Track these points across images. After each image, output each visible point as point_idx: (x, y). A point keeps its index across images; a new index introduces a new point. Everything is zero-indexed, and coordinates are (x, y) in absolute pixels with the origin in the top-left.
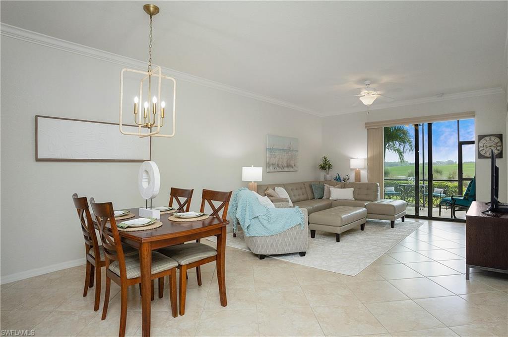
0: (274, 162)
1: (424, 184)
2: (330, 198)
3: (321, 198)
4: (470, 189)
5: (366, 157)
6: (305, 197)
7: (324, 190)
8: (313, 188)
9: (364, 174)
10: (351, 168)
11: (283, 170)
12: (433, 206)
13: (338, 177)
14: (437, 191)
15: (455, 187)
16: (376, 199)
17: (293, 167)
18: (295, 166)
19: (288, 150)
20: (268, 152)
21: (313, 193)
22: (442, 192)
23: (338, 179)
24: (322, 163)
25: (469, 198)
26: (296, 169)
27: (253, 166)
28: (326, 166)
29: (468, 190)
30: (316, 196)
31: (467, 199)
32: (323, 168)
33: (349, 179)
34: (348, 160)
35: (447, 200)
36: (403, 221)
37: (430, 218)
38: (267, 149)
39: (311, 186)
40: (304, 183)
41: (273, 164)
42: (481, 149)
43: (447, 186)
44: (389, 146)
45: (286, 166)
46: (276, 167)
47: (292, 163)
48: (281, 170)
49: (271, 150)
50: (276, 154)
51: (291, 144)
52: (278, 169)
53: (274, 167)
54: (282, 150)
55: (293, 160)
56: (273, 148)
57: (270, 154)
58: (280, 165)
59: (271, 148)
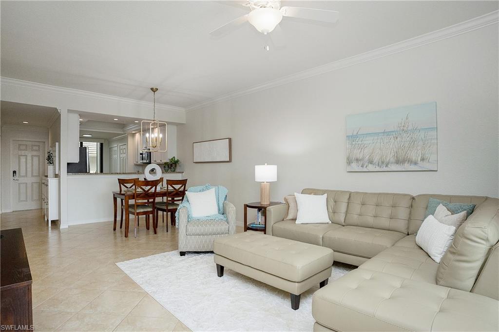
19: (401, 132)
27: (266, 164)
45: (394, 161)
46: (366, 164)
47: (414, 155)
48: (378, 169)
49: (352, 138)
50: (365, 142)
51: (407, 118)
52: (371, 168)
53: (361, 163)
54: (382, 134)
55: (419, 148)
56: (357, 133)
57: (352, 145)
58: (376, 159)
59: (355, 133)
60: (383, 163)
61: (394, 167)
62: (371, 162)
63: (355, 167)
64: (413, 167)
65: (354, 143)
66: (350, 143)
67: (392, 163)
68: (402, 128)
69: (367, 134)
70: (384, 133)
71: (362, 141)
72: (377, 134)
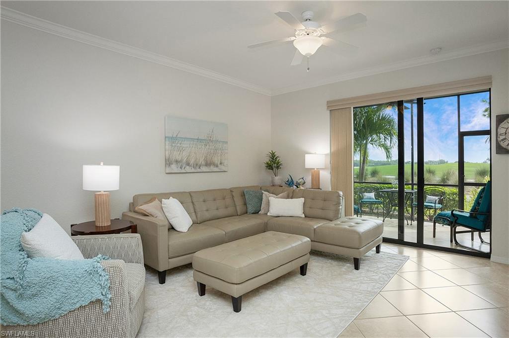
0: (179, 158)
1: (412, 189)
2: (268, 214)
3: (256, 212)
4: (481, 201)
5: (329, 152)
6: (231, 210)
7: (261, 200)
8: (247, 197)
9: (326, 177)
10: (306, 167)
11: (199, 170)
12: (425, 218)
13: (290, 179)
14: (430, 200)
15: (454, 194)
16: (336, 217)
17: (217, 166)
18: (221, 164)
19: (209, 141)
20: (167, 142)
21: (245, 204)
22: (437, 201)
23: (290, 183)
24: (267, 160)
25: (478, 216)
26: (224, 168)
27: (102, 164)
28: (273, 164)
29: (477, 203)
30: (250, 209)
31: (476, 218)
32: (269, 167)
33: (305, 183)
34: (302, 155)
35: (444, 215)
36: (378, 251)
37: (419, 245)
38: (166, 137)
39: (243, 195)
40: (231, 190)
41: (177, 162)
42: (502, 138)
43: (443, 193)
44: (371, 141)
45: (204, 164)
46: (184, 166)
47: (216, 160)
48: (193, 170)
49: (172, 140)
50: (183, 145)
51: (213, 131)
52: (188, 169)
53: (180, 165)
54: (196, 141)
55: (219, 155)
56: (177, 136)
57: (172, 146)
58: (192, 162)
59: (174, 136)
60: (197, 165)
61: (204, 169)
62: (188, 164)
63: (174, 168)
64: (216, 169)
65: (173, 145)
66: (170, 144)
67: (203, 165)
68: (209, 138)
69: (185, 138)
70: (198, 139)
71: (181, 144)
72: (193, 139)
